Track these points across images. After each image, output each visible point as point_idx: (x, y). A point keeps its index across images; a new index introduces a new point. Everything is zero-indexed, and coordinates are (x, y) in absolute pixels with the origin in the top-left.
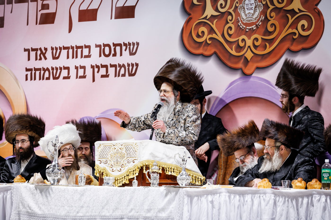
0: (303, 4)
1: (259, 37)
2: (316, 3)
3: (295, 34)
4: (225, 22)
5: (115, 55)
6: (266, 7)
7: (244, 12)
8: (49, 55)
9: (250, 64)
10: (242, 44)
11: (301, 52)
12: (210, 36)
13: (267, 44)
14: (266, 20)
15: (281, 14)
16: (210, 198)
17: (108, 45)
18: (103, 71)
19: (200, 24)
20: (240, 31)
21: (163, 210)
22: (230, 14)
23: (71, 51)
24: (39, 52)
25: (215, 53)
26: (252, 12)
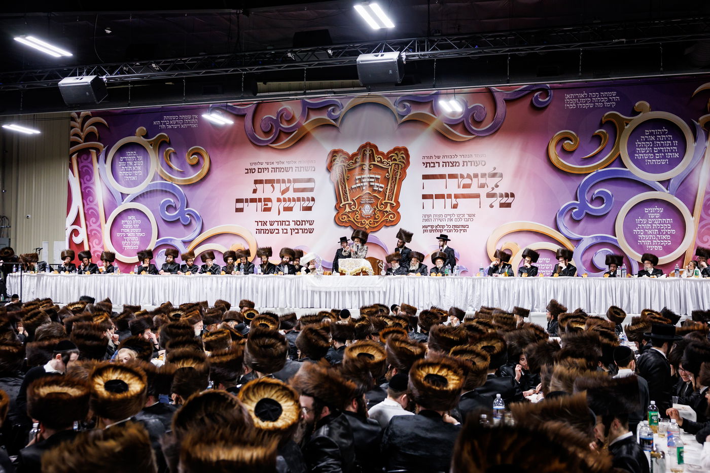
0: (391, 209)
1: (372, 220)
2: (397, 209)
3: (387, 220)
4: (355, 214)
5: (302, 225)
6: (375, 209)
8: (268, 224)
10: (363, 223)
12: (348, 219)
13: (376, 223)
14: (375, 214)
15: (381, 212)
16: (399, 280)
17: (299, 221)
18: (296, 231)
19: (343, 214)
20: (362, 217)
21: (378, 284)
23: (279, 223)
24: (263, 223)
25: (350, 226)
26: (368, 211)
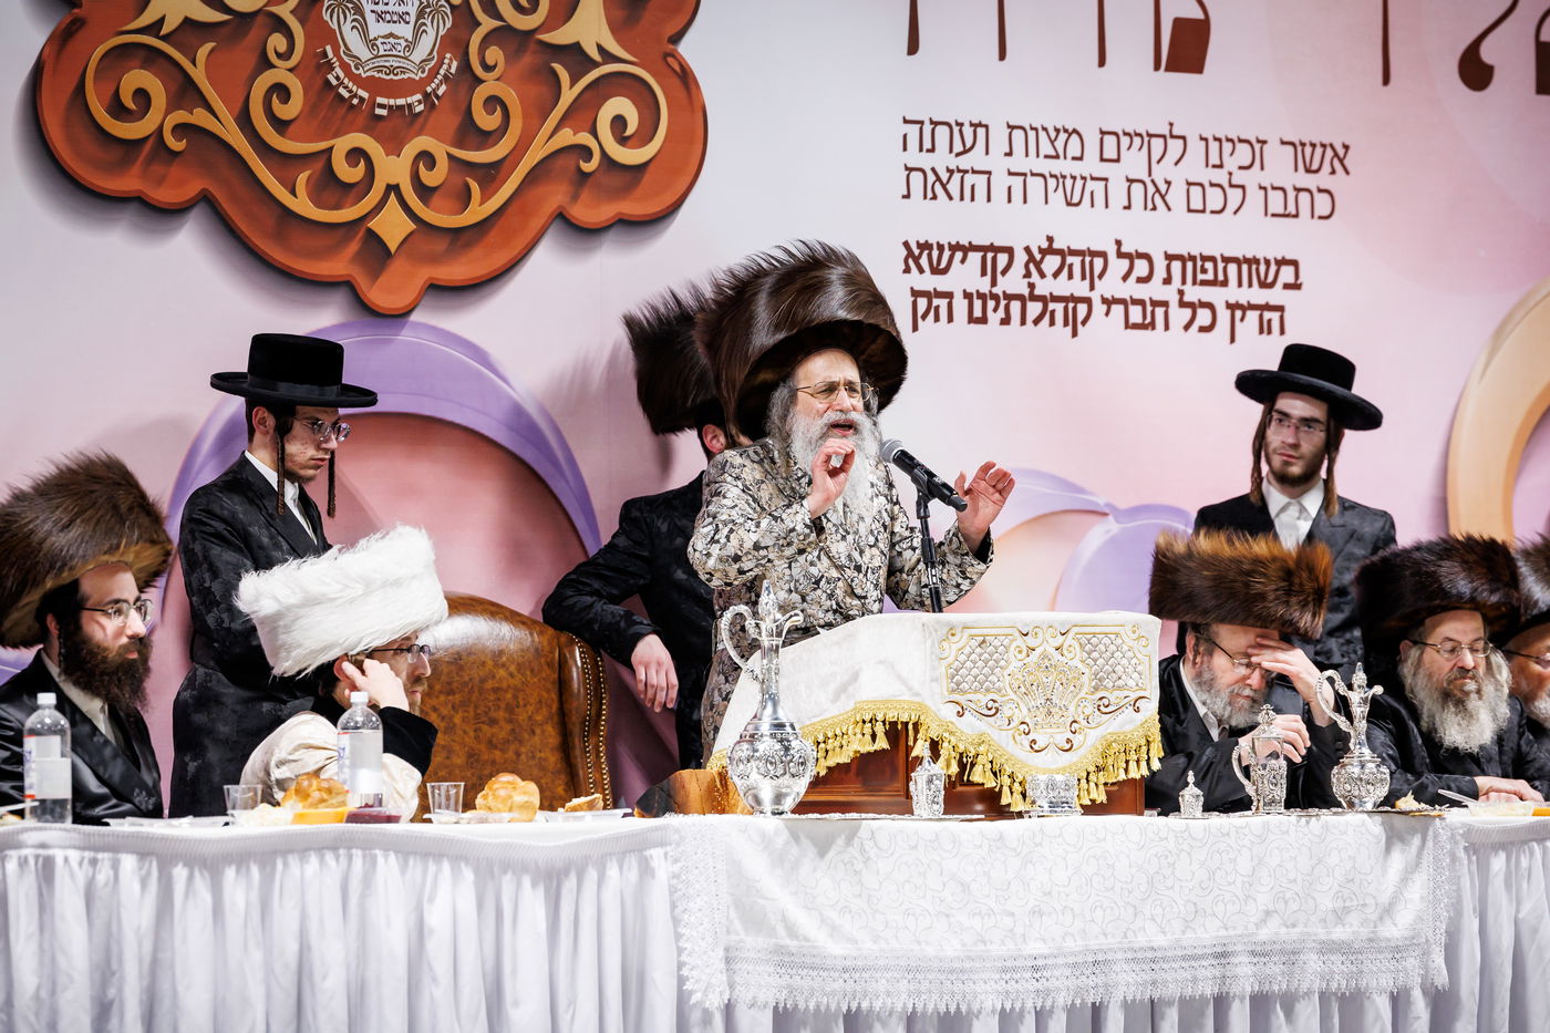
0: (616, 29)
1: (440, 150)
2: (671, 30)
3: (586, 152)
4: (252, 60)
6: (466, 18)
7: (363, 29)
9: (397, 267)
11: (611, 236)
12: (181, 116)
13: (474, 186)
15: (527, 59)
19: (124, 55)
22: (280, 25)
26: (405, 31)
